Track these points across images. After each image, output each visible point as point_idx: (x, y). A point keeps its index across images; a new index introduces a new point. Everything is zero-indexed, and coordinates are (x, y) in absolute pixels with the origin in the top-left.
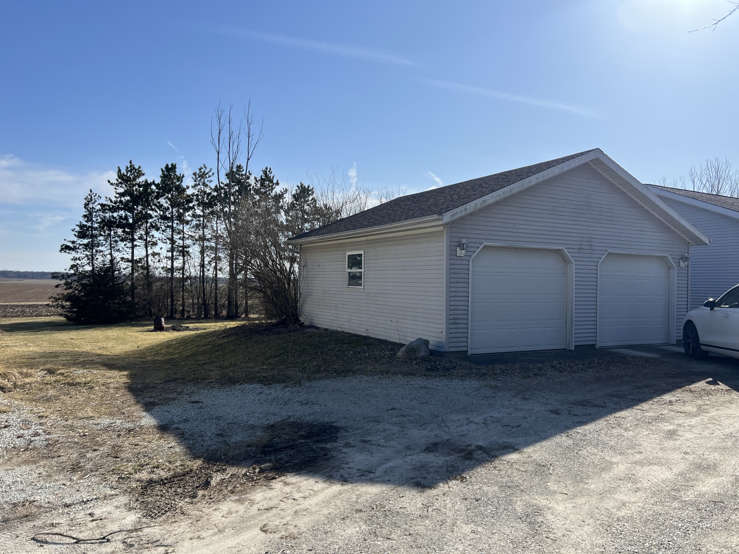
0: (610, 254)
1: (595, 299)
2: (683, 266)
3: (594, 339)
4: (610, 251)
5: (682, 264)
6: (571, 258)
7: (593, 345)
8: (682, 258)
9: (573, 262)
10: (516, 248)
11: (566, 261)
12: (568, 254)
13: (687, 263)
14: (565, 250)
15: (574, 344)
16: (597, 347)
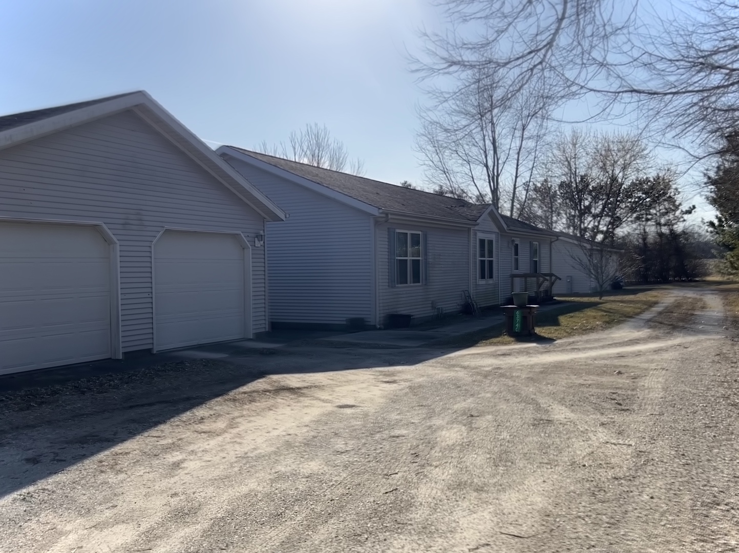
0: (167, 231)
1: (149, 290)
2: (259, 246)
3: (150, 341)
4: (167, 227)
5: (258, 244)
6: (113, 236)
7: (149, 350)
8: (257, 237)
9: (117, 242)
10: (29, 223)
11: (107, 241)
12: (109, 231)
13: (262, 242)
14: (105, 226)
15: (121, 351)
16: (155, 352)
